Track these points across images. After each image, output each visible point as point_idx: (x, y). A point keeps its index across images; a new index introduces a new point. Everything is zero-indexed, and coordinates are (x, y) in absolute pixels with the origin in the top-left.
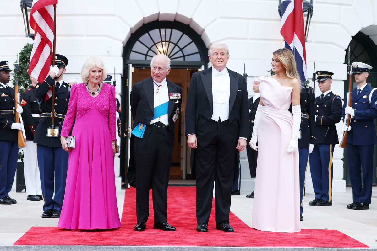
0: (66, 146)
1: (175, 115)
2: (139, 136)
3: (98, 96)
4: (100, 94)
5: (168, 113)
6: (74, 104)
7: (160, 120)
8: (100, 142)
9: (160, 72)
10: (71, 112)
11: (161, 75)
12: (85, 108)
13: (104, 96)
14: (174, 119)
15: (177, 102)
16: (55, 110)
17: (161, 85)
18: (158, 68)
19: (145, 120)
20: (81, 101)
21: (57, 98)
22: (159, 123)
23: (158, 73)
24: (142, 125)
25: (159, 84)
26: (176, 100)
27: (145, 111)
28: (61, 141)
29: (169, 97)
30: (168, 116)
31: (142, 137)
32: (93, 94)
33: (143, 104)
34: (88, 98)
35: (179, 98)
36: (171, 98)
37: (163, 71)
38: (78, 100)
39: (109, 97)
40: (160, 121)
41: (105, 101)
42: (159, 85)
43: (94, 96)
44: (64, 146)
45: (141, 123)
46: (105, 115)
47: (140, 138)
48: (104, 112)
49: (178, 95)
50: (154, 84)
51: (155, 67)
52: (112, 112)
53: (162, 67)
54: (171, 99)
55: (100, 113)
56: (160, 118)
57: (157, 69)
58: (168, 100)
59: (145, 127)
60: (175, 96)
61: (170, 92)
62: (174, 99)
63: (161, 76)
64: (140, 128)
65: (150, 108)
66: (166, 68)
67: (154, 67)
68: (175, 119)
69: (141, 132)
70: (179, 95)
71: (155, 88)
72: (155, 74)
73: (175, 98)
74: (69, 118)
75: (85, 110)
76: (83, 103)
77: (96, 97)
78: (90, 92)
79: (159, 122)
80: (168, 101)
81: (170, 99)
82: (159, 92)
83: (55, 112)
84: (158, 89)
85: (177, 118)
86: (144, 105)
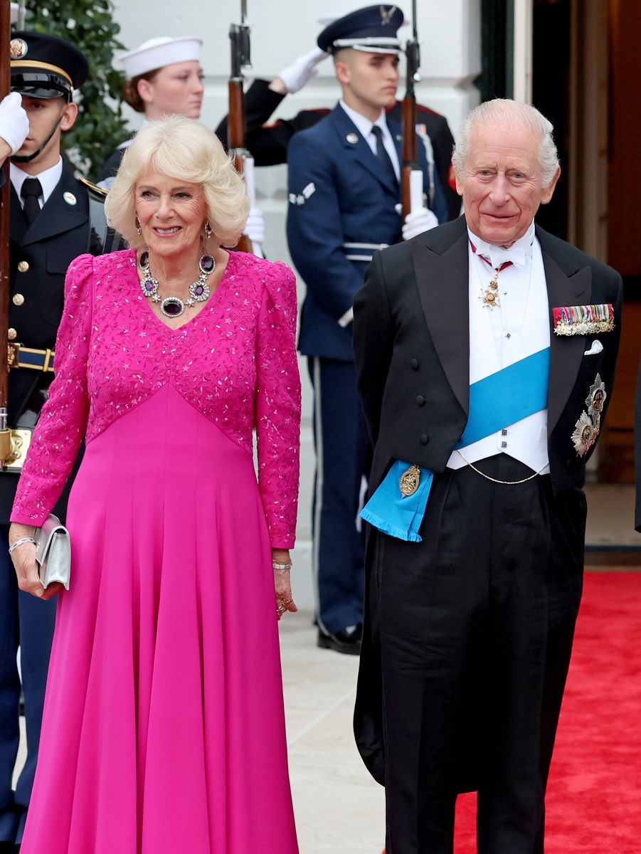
0: (33, 577)
1: (584, 416)
2: (399, 532)
3: (194, 321)
4: (206, 308)
5: (548, 406)
6: (75, 362)
7: (504, 445)
8: (197, 577)
9: (516, 192)
10: (61, 402)
11: (517, 211)
12: (121, 387)
13: (228, 321)
14: (577, 439)
15: (597, 347)
16: (12, 332)
17: (507, 264)
18: (501, 173)
19: (424, 444)
20: (103, 351)
21: (24, 266)
22: (501, 463)
23: (507, 197)
24: (414, 472)
25: (498, 257)
26: (589, 339)
27: (420, 398)
28: (11, 549)
29: (553, 325)
30: (549, 424)
31: (415, 538)
32: (172, 308)
33: (415, 361)
34: (143, 334)
35: (606, 326)
36: (564, 329)
37: (528, 186)
38: (93, 339)
39: (252, 325)
40: (507, 451)
41: (228, 351)
42: (497, 264)
43: (175, 323)
44: (25, 574)
45: (410, 462)
46: (226, 424)
47: (410, 544)
48: (221, 408)
49: (597, 312)
50: (473, 259)
51: (489, 173)
52: (275, 406)
53: (522, 165)
54: (564, 336)
55: (201, 410)
56: (505, 433)
57: (500, 179)
58: (544, 342)
59: (428, 483)
60: (581, 320)
61: (558, 301)
62: (577, 336)
63: (519, 215)
64: (406, 489)
65: (448, 384)
66: (543, 170)
67: (485, 173)
68: (585, 437)
69: (407, 508)
70: (605, 310)
71: (479, 279)
72: (487, 206)
73: (584, 327)
74: (51, 431)
75: (122, 397)
76: (115, 359)
77: (181, 329)
78: (156, 297)
79: (503, 455)
80: (548, 345)
81: (554, 337)
82: (501, 298)
83: (16, 340)
84: (494, 286)
85: (596, 429)
86: (417, 369)
